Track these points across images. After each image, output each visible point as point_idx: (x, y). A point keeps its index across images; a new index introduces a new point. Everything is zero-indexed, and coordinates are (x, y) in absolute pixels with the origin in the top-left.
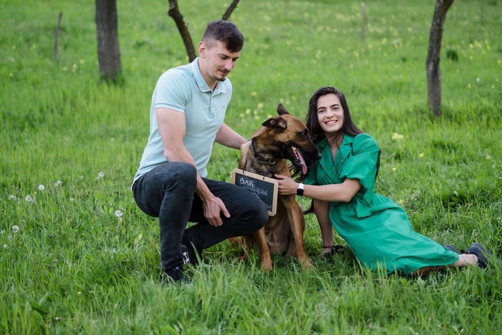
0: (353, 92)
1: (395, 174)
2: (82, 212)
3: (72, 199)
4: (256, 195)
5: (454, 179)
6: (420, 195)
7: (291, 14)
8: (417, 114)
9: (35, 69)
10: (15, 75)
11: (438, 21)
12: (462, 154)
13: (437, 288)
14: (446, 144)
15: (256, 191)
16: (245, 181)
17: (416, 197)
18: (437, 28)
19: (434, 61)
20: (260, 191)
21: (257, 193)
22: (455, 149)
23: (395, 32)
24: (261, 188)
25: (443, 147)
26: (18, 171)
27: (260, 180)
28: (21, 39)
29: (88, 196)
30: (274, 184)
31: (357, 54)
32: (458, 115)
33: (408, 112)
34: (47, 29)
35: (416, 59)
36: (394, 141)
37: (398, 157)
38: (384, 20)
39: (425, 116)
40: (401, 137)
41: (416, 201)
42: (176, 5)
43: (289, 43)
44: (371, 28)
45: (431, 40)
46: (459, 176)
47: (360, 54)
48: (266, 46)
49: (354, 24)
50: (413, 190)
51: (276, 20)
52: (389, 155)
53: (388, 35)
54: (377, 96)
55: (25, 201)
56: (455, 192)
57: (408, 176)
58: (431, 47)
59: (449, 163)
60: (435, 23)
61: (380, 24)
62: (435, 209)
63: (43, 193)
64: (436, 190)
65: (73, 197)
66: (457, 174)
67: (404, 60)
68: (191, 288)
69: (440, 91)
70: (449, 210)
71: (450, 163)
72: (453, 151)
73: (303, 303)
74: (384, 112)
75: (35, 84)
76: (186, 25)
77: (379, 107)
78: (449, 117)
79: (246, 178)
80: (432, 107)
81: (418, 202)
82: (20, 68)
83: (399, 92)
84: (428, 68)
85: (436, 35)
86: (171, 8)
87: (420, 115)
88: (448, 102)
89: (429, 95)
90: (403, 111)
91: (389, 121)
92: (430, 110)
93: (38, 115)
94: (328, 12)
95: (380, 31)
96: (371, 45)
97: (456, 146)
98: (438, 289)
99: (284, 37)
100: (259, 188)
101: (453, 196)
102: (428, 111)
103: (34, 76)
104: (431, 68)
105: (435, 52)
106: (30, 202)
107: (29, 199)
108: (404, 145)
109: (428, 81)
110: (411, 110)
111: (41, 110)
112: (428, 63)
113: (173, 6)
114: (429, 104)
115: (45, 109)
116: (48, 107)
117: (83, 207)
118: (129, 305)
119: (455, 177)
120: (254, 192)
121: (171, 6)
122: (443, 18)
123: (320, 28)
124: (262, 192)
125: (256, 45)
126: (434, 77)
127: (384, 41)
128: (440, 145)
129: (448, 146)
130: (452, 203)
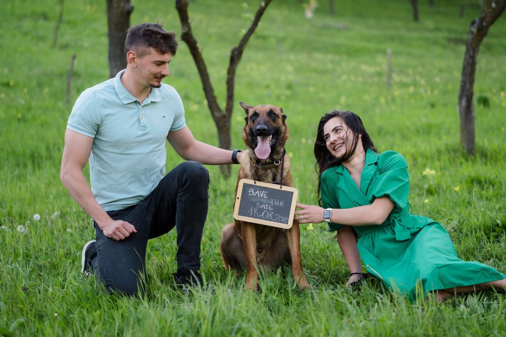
0: (379, 133)
1: (428, 207)
2: (79, 242)
3: (69, 230)
4: (268, 207)
5: (495, 212)
6: (457, 226)
7: (314, 65)
8: (449, 153)
9: (45, 110)
10: (24, 116)
11: (471, 53)
12: (501, 189)
13: (483, 316)
14: (483, 179)
15: (269, 202)
16: (255, 192)
17: (452, 228)
18: (470, 60)
19: (467, 96)
20: (274, 202)
21: (269, 204)
22: (493, 186)
23: (423, 82)
24: (276, 198)
25: (479, 182)
26: (15, 204)
27: (275, 190)
28: (34, 83)
29: (87, 228)
30: (293, 193)
31: (383, 100)
32: (494, 154)
33: (439, 152)
34: (61, 75)
35: (445, 105)
36: (424, 177)
37: (430, 192)
38: (410, 72)
39: (458, 154)
40: (433, 172)
41: (453, 233)
42: (189, 28)
43: (311, 89)
44: (396, 78)
45: (464, 74)
46: (500, 209)
47: (387, 101)
48: (288, 93)
49: (379, 74)
50: (449, 221)
51: (299, 70)
52: (420, 191)
53: (415, 84)
54: (404, 137)
55: (17, 232)
56: (498, 221)
57: (442, 208)
58: (464, 83)
59: (487, 198)
60: (468, 56)
61: (407, 75)
62: (475, 239)
63: (38, 223)
64: (476, 220)
65: (71, 227)
66: (497, 207)
67: (433, 105)
68: (190, 310)
69: (474, 128)
70: (491, 240)
71: (489, 198)
72: (491, 187)
73: (323, 328)
74: (413, 151)
75: (44, 125)
76: (200, 50)
77: (409, 147)
78: (484, 155)
79: (258, 188)
80: (465, 145)
81: (455, 233)
82: (29, 109)
83: (429, 133)
84: (460, 103)
85: (469, 68)
86: (184, 31)
87: (452, 153)
88: (482, 141)
89: (462, 132)
90: (434, 150)
91: (420, 160)
92: (463, 148)
93: (44, 153)
94: (353, 63)
95: (406, 80)
96: (397, 92)
97: (494, 182)
98: (486, 317)
99: (308, 85)
100: (273, 198)
101: (495, 226)
102: (461, 149)
103: (43, 117)
104: (464, 103)
105: (468, 86)
106: (22, 233)
107: (21, 229)
108: (436, 181)
109: (461, 117)
110: (443, 149)
111: (48, 149)
112: (460, 98)
113: (186, 30)
114: (462, 142)
115: (51, 146)
116: (54, 145)
117: (80, 237)
118: (116, 331)
119: (495, 209)
120: (265, 204)
121: (184, 29)
122: (477, 50)
123: (344, 78)
124: (277, 203)
125: (277, 92)
126: (467, 114)
127: (411, 89)
128: (477, 181)
129: (485, 182)
130: (495, 234)
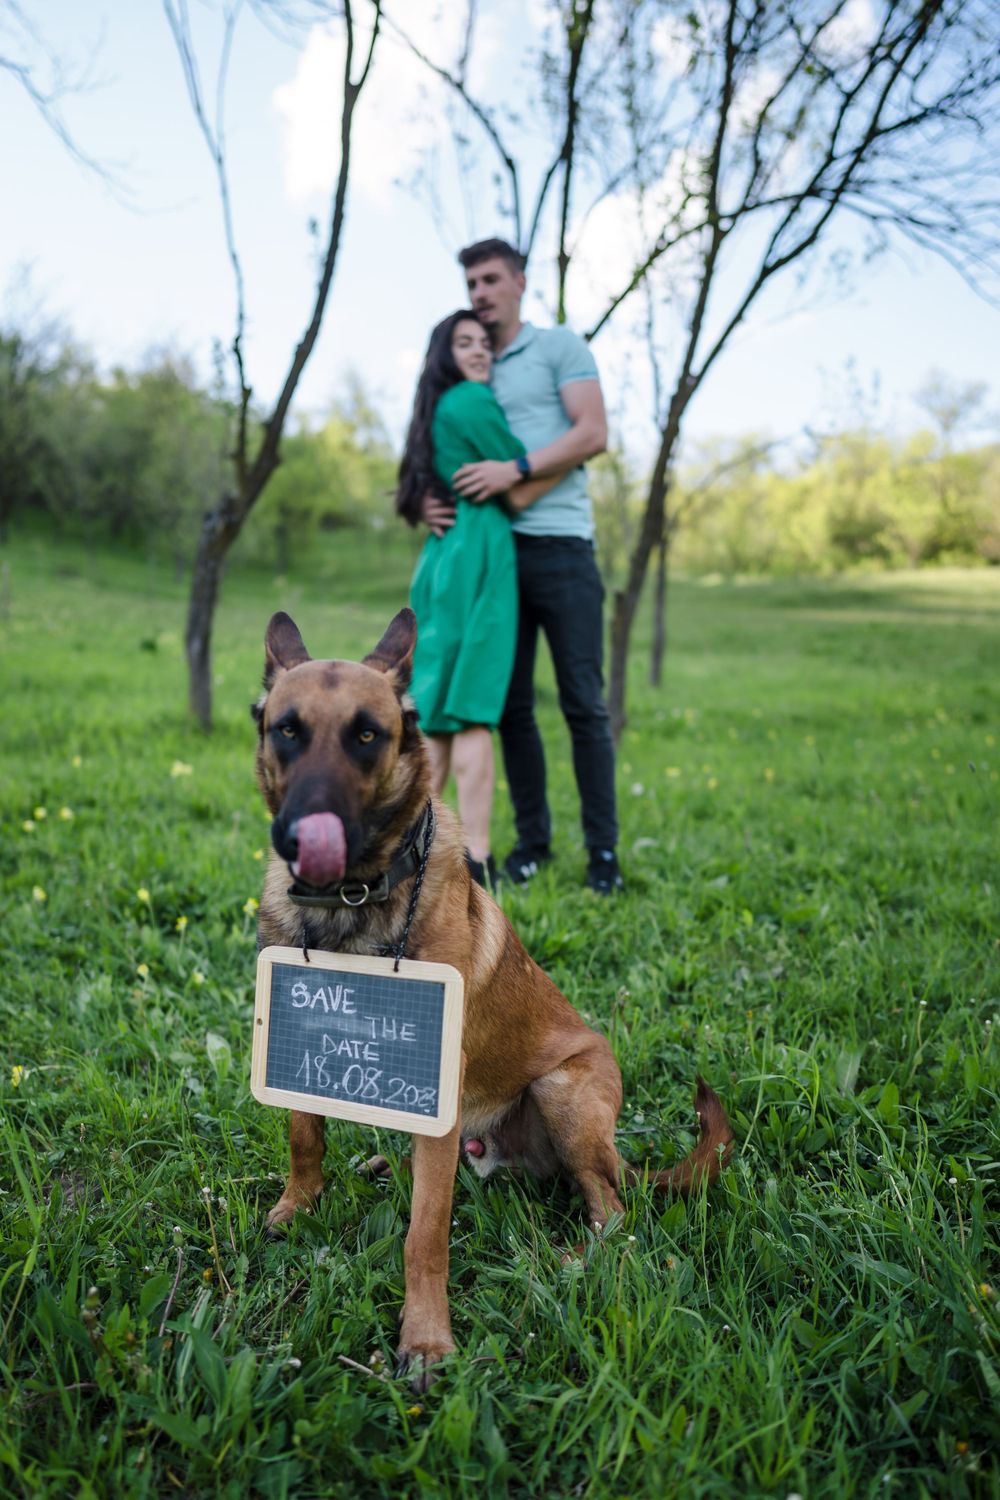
4: (361, 1048)
15: (362, 1030)
16: (313, 992)
19: (201, 635)
20: (379, 1028)
21: (365, 1038)
24: (385, 1012)
27: (378, 979)
30: (442, 986)
58: (197, 611)
79: (319, 979)
100: (375, 1011)
104: (197, 647)
105: (203, 618)
112: (189, 638)
120: (350, 1037)
124: (389, 1033)
126: (201, 666)
